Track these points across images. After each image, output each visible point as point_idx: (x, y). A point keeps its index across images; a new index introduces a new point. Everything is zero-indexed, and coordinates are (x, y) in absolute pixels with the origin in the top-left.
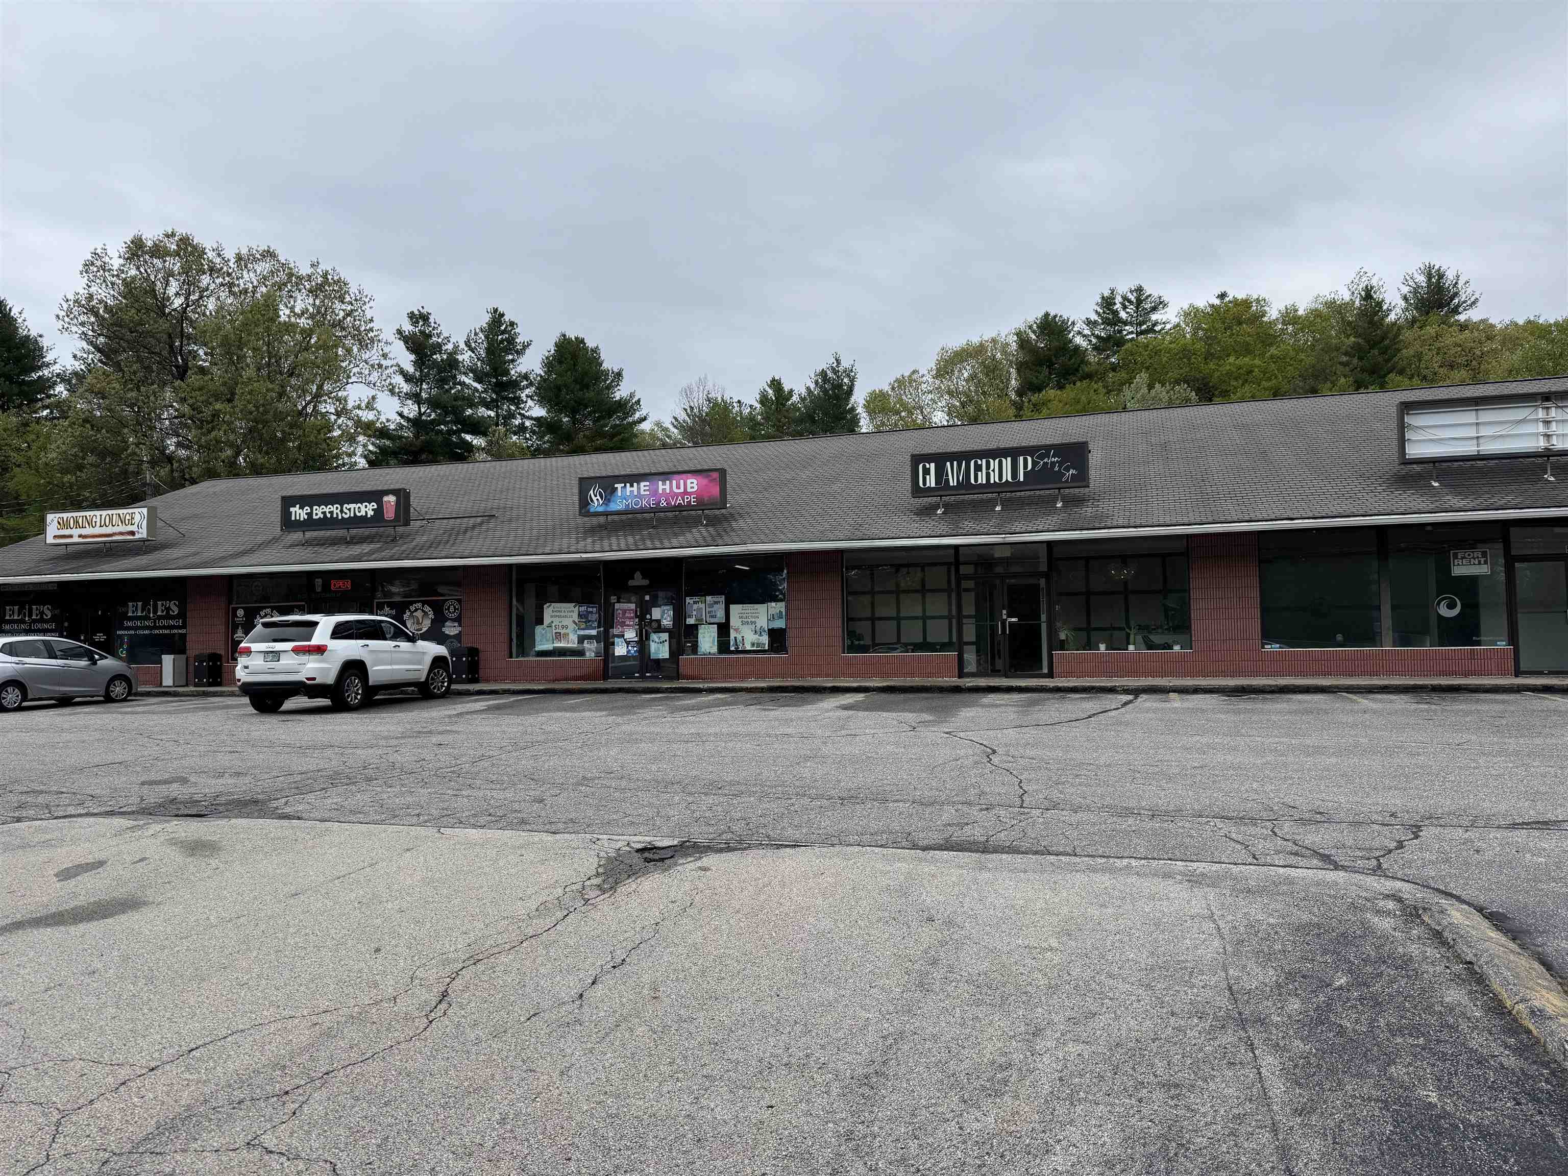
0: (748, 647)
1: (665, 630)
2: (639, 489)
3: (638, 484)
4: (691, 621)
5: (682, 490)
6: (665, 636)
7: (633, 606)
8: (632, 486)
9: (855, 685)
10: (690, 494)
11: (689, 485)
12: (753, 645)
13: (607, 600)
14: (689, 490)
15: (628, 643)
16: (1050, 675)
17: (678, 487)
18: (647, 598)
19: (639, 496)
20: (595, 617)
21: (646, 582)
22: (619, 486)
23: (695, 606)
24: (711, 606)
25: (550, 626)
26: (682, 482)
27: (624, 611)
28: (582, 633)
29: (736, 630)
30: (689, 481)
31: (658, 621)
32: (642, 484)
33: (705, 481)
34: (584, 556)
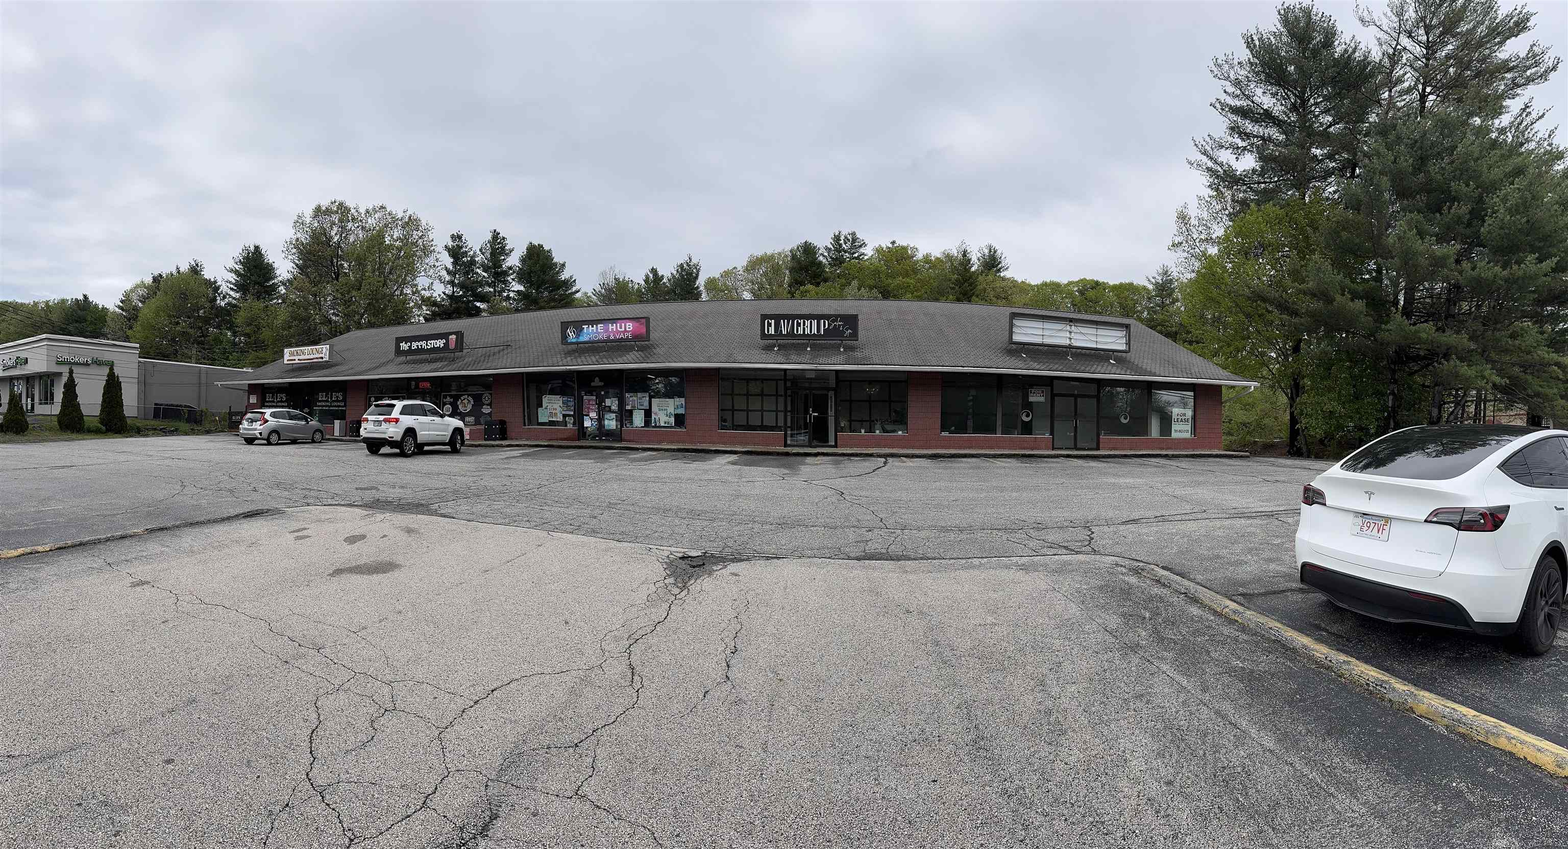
0: (663, 424)
1: (614, 412)
2: (597, 328)
3: (597, 326)
4: (628, 407)
5: (623, 329)
6: (613, 416)
7: (594, 398)
8: (593, 327)
9: (729, 449)
10: (628, 332)
11: (627, 327)
12: (665, 423)
13: (579, 394)
14: (628, 329)
15: (592, 420)
16: (836, 446)
17: (621, 328)
18: (603, 393)
19: (597, 332)
20: (572, 404)
21: (602, 384)
22: (585, 327)
23: (631, 399)
24: (640, 399)
25: (546, 408)
26: (623, 325)
27: (589, 401)
28: (564, 413)
29: (656, 414)
30: (627, 324)
31: (610, 407)
32: (599, 326)
33: (637, 324)
34: (564, 368)
